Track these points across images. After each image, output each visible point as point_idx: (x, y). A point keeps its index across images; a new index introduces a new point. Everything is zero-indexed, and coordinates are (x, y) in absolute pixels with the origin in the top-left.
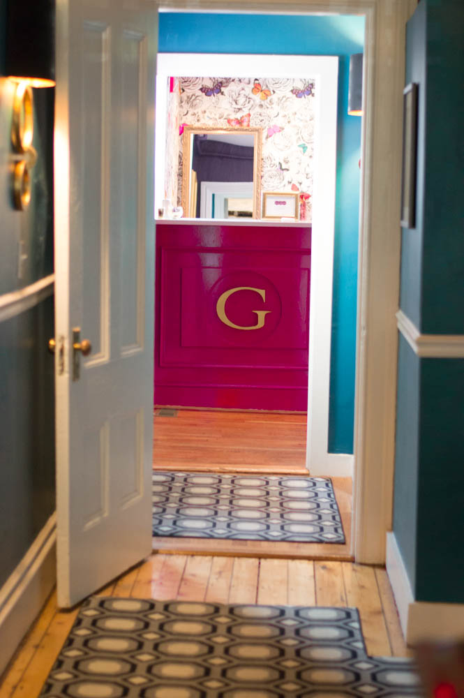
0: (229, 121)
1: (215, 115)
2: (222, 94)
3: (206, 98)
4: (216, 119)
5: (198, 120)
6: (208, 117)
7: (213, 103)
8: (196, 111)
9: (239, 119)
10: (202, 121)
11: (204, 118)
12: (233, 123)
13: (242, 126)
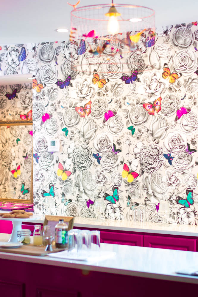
0: (21, 116)
1: (13, 112)
2: (17, 98)
3: (9, 101)
4: (14, 116)
5: (5, 117)
6: (10, 114)
7: (12, 104)
8: (3, 111)
9: (26, 114)
10: (7, 117)
11: (7, 115)
12: (23, 118)
13: (27, 119)
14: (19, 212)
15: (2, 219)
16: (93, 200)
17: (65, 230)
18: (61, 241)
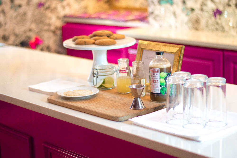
14: (102, 35)
15: (74, 47)
16: (221, 8)
17: (165, 70)
18: (158, 90)
